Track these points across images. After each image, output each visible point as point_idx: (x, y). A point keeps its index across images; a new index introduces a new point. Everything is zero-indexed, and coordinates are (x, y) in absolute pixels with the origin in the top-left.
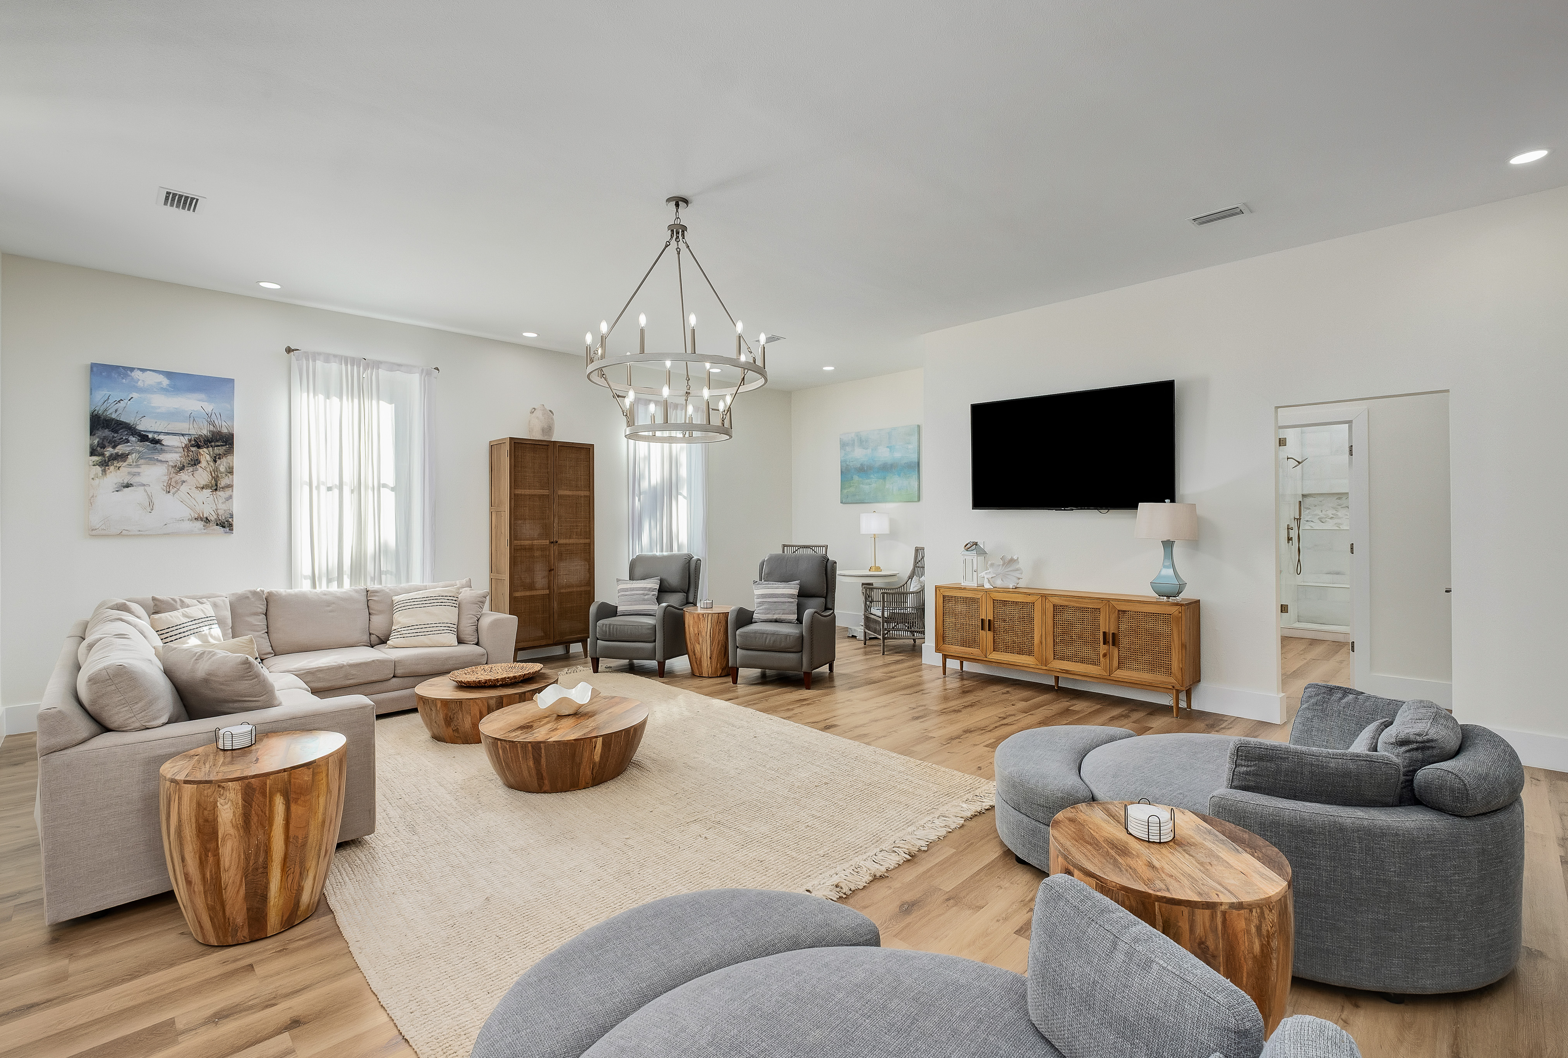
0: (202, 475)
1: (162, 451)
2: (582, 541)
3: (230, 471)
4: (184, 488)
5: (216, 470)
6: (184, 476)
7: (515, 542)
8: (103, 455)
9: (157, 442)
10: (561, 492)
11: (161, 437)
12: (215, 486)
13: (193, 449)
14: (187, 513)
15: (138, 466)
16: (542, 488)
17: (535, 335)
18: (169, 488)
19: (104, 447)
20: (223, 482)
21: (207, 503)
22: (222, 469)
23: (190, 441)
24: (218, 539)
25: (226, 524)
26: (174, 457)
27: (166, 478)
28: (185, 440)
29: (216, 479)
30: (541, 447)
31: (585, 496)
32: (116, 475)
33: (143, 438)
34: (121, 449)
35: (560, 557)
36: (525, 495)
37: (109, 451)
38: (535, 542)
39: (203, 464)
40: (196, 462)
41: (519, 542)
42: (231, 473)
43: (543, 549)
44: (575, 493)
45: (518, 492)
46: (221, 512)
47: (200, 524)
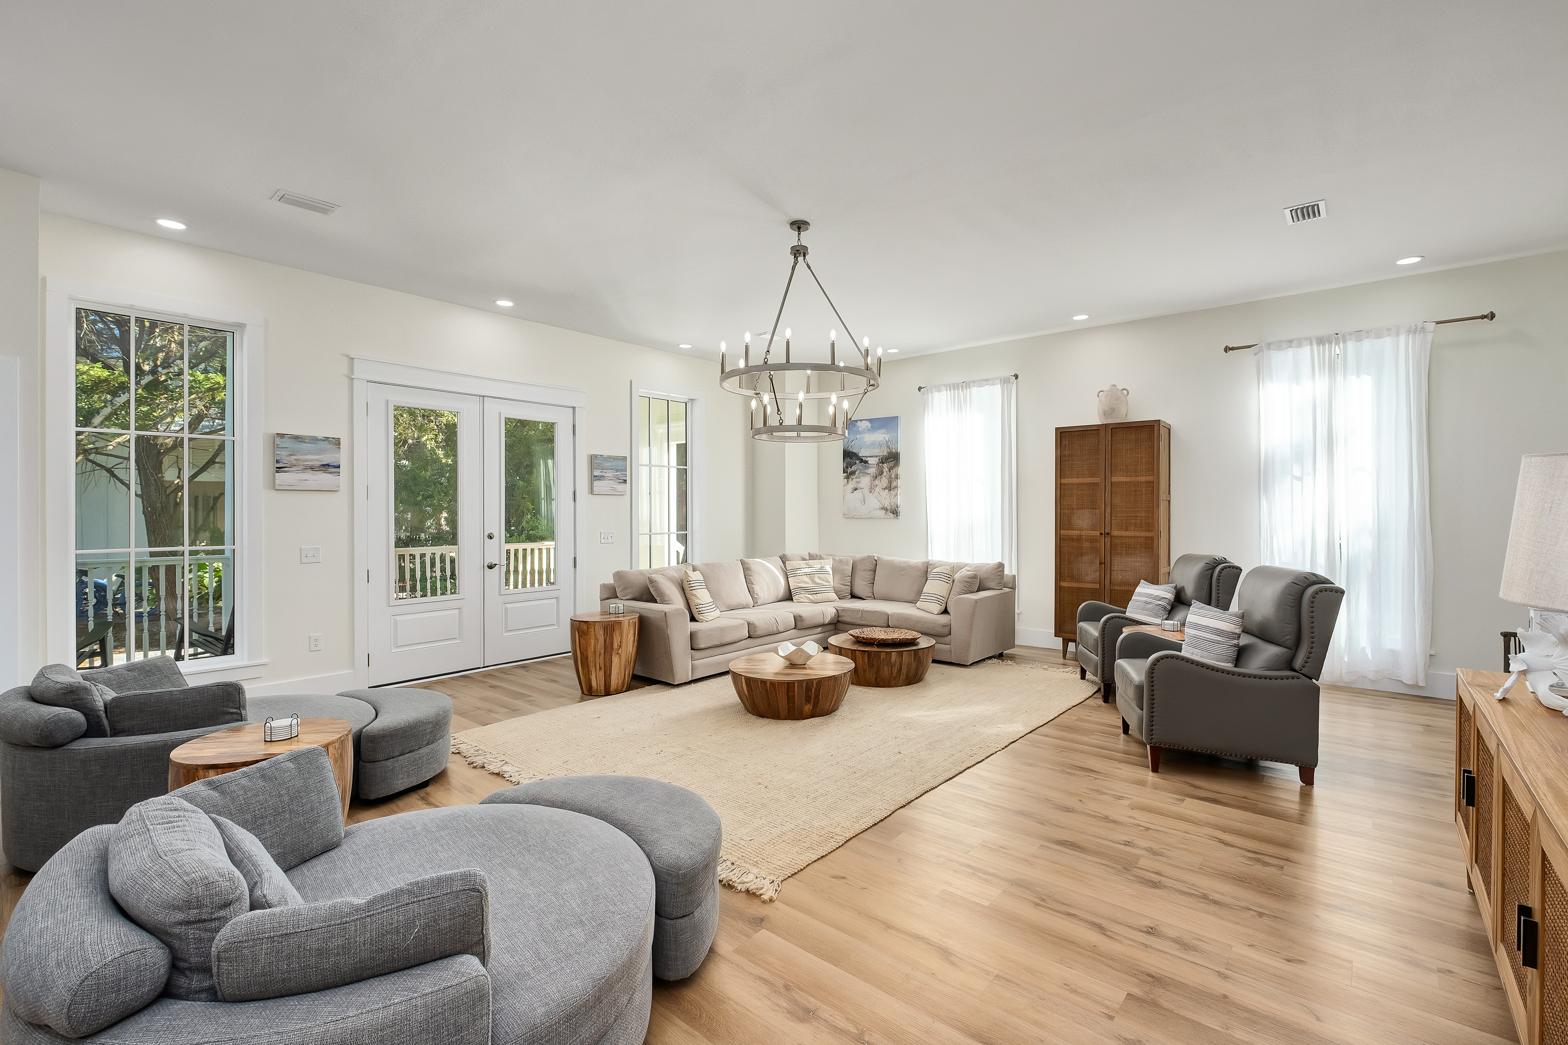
0: (884, 482)
1: (868, 468)
2: (1143, 534)
3: (897, 477)
4: (877, 489)
5: (890, 477)
6: (877, 482)
7: (1062, 531)
8: (847, 472)
9: (866, 462)
10: (1114, 479)
11: (868, 459)
12: (890, 488)
13: (881, 465)
14: (878, 505)
15: (859, 478)
16: (1092, 475)
17: (1086, 317)
18: (871, 489)
19: (847, 468)
20: (894, 485)
21: (886, 498)
22: (893, 476)
23: (879, 460)
24: (891, 523)
25: (895, 512)
26: (872, 471)
27: (870, 484)
28: (877, 459)
29: (890, 482)
30: (1091, 432)
31: (1147, 482)
32: (852, 484)
33: (862, 461)
34: (854, 468)
35: (1113, 549)
36: (1073, 484)
37: (849, 470)
38: (1084, 533)
39: (885, 473)
40: (881, 473)
41: (1066, 531)
42: (897, 478)
43: (1093, 540)
44: (1133, 479)
45: (1065, 481)
46: (892, 504)
47: (883, 512)
